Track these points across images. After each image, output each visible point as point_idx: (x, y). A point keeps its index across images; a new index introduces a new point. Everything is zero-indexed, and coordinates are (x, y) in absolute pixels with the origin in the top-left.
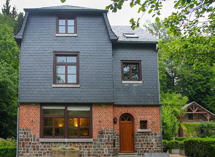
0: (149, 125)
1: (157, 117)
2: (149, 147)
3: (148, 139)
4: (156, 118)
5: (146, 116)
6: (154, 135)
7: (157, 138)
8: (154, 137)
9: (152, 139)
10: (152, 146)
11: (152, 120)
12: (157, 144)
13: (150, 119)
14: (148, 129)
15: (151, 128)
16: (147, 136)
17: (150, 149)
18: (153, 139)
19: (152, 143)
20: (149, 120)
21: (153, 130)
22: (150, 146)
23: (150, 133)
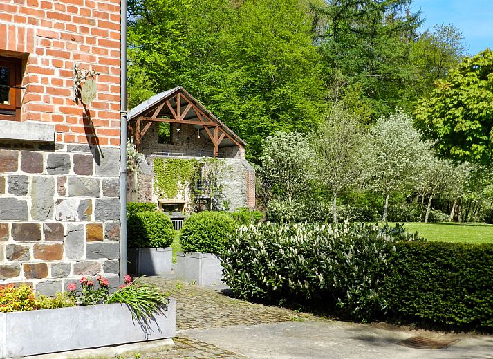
0: (40, 89)
1: (101, 42)
2: (33, 261)
3: (28, 200)
4: (96, 50)
5: (19, 19)
6: (72, 172)
7: (95, 193)
8: (72, 182)
9: (56, 196)
10: (54, 253)
11: (66, 55)
12: (89, 238)
13: (47, 44)
14: (29, 117)
15: (56, 118)
16: (20, 172)
17: (36, 272)
18: (67, 199)
19: (56, 231)
20: (40, 52)
21: (66, 129)
22: (39, 252)
23: (46, 155)
